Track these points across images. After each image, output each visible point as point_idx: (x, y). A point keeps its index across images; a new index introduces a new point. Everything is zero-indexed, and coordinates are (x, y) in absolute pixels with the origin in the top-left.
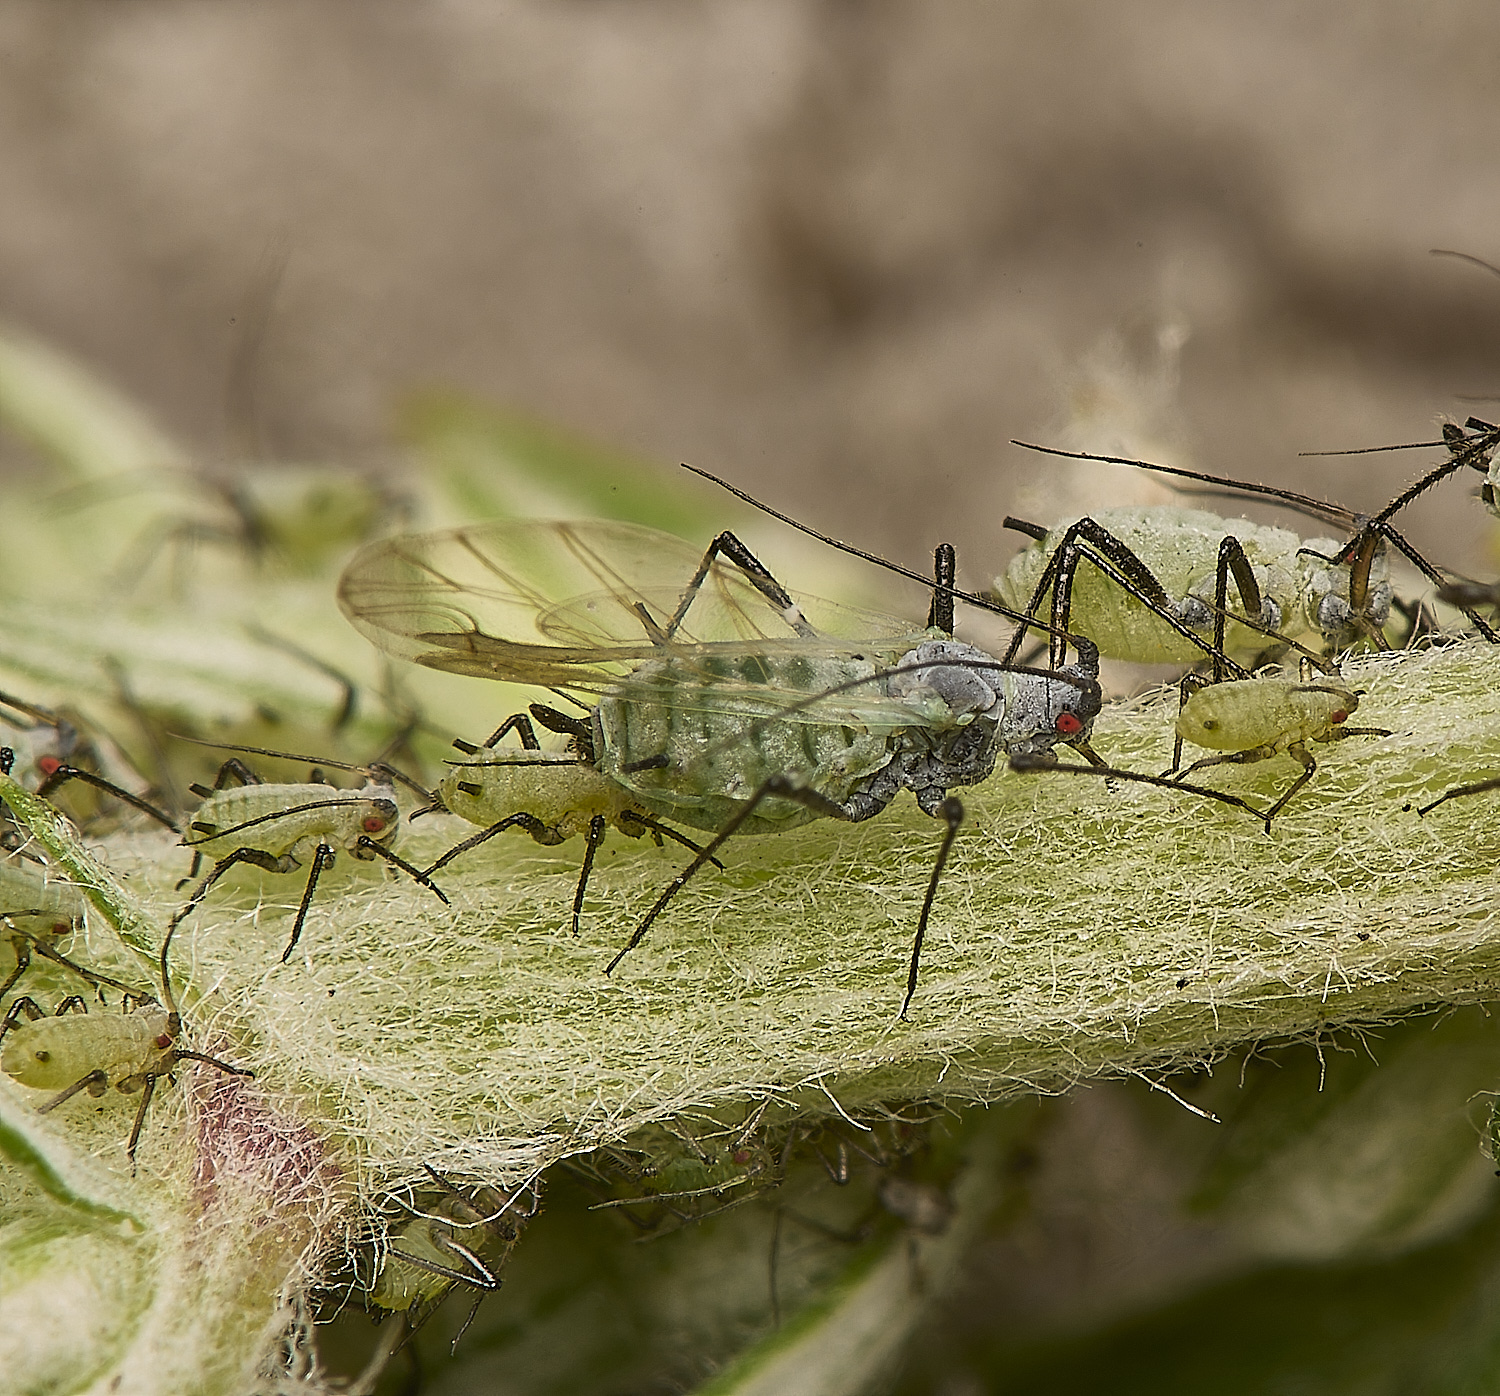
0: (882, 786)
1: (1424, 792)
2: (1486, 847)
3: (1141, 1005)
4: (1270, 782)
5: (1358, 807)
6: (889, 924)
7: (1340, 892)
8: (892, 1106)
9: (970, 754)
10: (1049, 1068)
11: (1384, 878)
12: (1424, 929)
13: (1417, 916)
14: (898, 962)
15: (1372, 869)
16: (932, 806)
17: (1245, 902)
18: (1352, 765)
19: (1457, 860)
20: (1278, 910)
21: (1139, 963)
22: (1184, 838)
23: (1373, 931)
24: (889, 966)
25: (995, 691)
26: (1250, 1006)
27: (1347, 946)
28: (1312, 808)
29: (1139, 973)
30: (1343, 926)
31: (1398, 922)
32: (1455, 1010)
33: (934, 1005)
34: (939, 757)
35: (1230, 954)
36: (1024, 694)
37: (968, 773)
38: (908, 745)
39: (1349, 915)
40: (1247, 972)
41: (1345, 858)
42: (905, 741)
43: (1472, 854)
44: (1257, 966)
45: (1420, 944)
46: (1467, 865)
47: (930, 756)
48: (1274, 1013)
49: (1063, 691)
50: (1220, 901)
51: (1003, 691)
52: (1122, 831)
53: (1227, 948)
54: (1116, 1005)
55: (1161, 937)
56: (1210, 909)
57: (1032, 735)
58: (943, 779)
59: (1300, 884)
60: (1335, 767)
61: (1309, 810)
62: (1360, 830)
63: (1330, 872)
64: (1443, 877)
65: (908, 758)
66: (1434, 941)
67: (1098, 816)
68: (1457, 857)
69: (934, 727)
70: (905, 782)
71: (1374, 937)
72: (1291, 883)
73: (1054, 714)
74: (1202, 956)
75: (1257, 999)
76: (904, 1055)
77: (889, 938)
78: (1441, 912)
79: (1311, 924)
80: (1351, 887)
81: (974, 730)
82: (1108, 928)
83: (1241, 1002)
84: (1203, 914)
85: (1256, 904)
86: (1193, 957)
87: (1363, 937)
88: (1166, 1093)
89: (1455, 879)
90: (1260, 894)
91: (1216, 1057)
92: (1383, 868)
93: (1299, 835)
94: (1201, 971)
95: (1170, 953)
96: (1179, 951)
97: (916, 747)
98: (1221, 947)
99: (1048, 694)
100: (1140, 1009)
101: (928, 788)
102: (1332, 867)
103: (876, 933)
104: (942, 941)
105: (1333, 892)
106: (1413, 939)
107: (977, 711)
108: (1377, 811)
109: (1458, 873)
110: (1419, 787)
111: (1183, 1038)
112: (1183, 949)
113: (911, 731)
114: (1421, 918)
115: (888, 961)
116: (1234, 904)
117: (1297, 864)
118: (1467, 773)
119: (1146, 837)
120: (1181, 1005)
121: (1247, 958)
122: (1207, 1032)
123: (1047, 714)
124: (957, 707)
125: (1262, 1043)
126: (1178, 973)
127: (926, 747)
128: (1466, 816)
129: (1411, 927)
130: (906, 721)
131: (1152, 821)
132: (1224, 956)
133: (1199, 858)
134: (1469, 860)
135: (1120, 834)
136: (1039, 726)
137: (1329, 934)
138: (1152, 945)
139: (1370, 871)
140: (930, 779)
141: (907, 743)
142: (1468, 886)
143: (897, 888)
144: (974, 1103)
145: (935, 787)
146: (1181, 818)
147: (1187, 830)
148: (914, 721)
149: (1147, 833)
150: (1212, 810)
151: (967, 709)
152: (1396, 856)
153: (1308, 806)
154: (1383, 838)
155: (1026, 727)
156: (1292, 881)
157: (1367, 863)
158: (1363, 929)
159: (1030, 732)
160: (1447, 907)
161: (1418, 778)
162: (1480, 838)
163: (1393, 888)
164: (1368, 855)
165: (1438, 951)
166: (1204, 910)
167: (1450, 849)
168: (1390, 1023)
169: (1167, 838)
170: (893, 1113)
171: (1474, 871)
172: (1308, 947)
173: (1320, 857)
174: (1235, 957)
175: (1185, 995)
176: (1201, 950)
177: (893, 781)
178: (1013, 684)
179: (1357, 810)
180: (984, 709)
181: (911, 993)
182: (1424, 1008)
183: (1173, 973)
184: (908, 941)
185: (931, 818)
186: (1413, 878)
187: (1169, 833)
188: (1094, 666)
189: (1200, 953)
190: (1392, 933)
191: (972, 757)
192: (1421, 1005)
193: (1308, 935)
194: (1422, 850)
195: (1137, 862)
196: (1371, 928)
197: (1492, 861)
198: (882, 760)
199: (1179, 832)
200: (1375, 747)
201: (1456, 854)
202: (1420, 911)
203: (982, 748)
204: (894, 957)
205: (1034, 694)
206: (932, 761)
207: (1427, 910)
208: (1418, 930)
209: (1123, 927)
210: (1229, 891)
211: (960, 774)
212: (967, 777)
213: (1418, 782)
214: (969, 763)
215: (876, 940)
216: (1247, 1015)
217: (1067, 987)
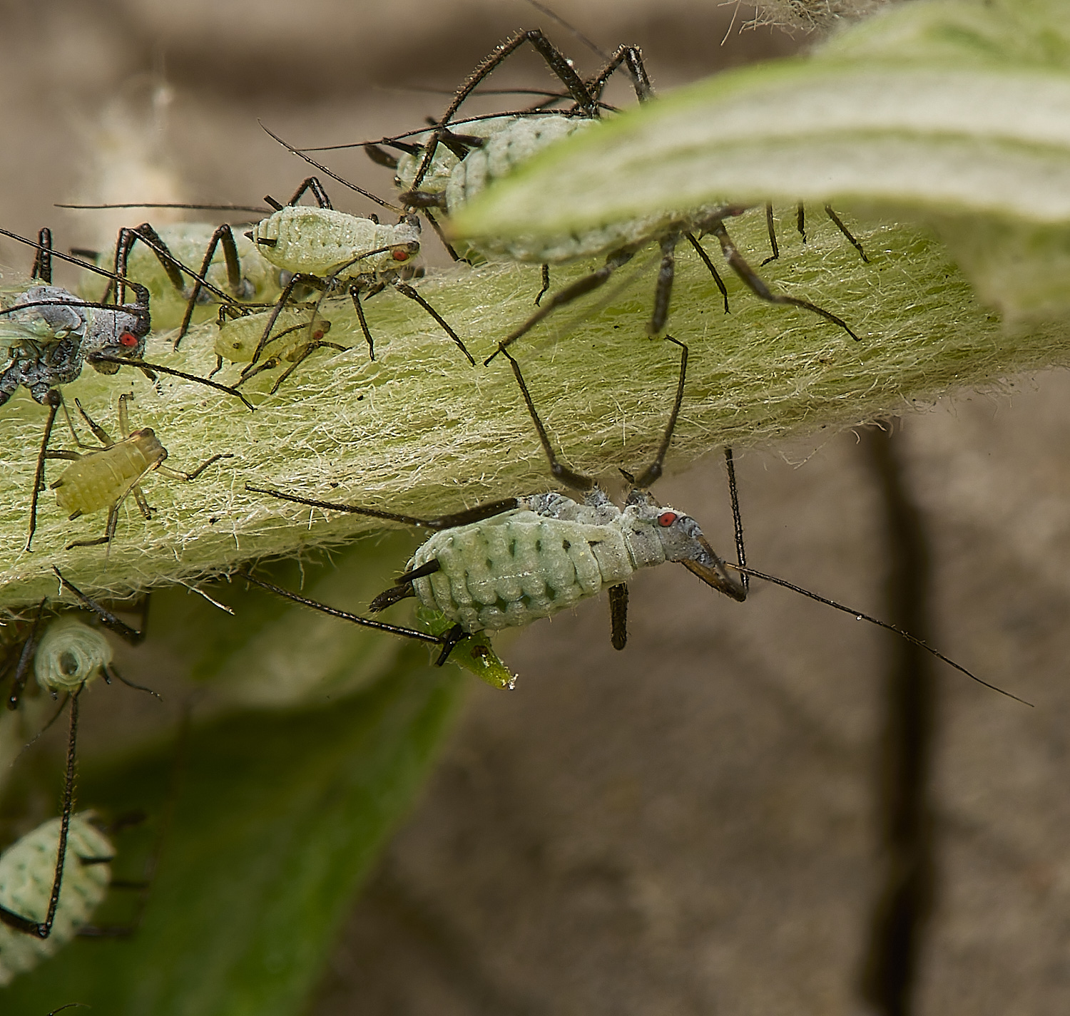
0: (7, 383)
1: (372, 387)
2: (414, 422)
3: (186, 536)
4: (268, 384)
5: (328, 399)
6: (16, 487)
7: (318, 456)
8: (16, 610)
9: (64, 359)
10: (121, 581)
11: (347, 445)
12: (374, 478)
13: (370, 470)
14: (22, 512)
15: (338, 439)
16: (41, 397)
17: (254, 465)
18: (323, 370)
19: (395, 432)
20: (275, 469)
21: (184, 508)
22: (212, 423)
23: (341, 481)
24: (17, 515)
25: (80, 316)
26: (258, 534)
27: (323, 492)
28: (297, 400)
29: (184, 515)
30: (320, 479)
31: (357, 474)
32: (391, 533)
33: (48, 540)
34: (44, 362)
35: (244, 500)
36: (99, 319)
37: (64, 373)
38: (23, 354)
39: (323, 471)
40: (256, 512)
41: (320, 433)
42: (20, 351)
43: (405, 427)
44: (263, 507)
45: (372, 488)
46: (402, 434)
47: (39, 362)
48: (271, 539)
49: (126, 319)
50: (236, 464)
51: (86, 317)
52: (171, 420)
53: (242, 496)
54: (168, 537)
55: (197, 491)
56: (231, 470)
57: (104, 346)
58: (47, 377)
59: (290, 451)
60: (311, 372)
61: (295, 402)
62: (328, 414)
63: (310, 443)
64: (386, 443)
65: (23, 363)
66: (381, 486)
67: (153, 411)
68: (395, 430)
69: (41, 339)
70: (22, 380)
71: (341, 485)
72: (285, 451)
73: (118, 333)
74: (226, 502)
75: (262, 529)
76: (26, 575)
77: (15, 497)
78: (385, 467)
79: (298, 478)
80: (324, 452)
81: (67, 342)
82: (162, 485)
83: (251, 531)
84: (226, 474)
85: (262, 465)
86: (220, 503)
87: (334, 485)
88: (200, 594)
89: (394, 444)
90: (264, 459)
91: (233, 570)
92: (347, 438)
93: (288, 419)
94: (226, 512)
95: (204, 500)
96: (210, 499)
97: (29, 356)
98: (238, 495)
99: (115, 320)
100: (184, 538)
101: (38, 384)
102: (312, 439)
103: (6, 494)
104: (51, 497)
105: (312, 456)
106: (367, 486)
107: (69, 329)
108: (341, 401)
109: (396, 441)
110: (370, 383)
111: (209, 558)
112: (214, 498)
113: (25, 343)
114: (372, 472)
115: (15, 512)
116: (246, 466)
117: (288, 439)
118: (400, 373)
119: (186, 424)
120: (212, 535)
121: (256, 502)
122: (226, 554)
123: (114, 334)
124: (55, 327)
125: (262, 559)
126: (210, 513)
127: (35, 355)
128: (399, 402)
129: (366, 477)
130: (21, 336)
131: (189, 413)
132: (240, 501)
133: (221, 436)
134: (404, 431)
135: (168, 422)
136: (109, 341)
137: (311, 484)
138: (191, 496)
139: (337, 441)
140: (39, 378)
141: (22, 352)
142: (404, 448)
143: (19, 463)
144: (70, 607)
145: (42, 383)
146: (210, 410)
147: (214, 417)
148: (27, 336)
149: (187, 421)
150: (230, 404)
151: (62, 327)
152: (354, 431)
153: (294, 399)
154: (344, 419)
155: (100, 341)
156: (285, 449)
157: (335, 436)
158: (334, 480)
159: (102, 344)
160: (389, 464)
161: (368, 378)
162: (410, 416)
163: (352, 452)
164: (334, 431)
165: (383, 493)
166: (227, 471)
167: (390, 425)
168: (348, 543)
169: (201, 424)
170: (16, 614)
171: (406, 439)
172: (297, 493)
173: (303, 433)
174: (248, 502)
175: (215, 529)
176: (225, 498)
177: (14, 379)
178: (92, 314)
179: (327, 401)
180: (73, 328)
181: (32, 533)
182: (370, 532)
183: (207, 514)
184: (29, 498)
185: (40, 405)
186: (366, 444)
187: (202, 420)
188: (146, 302)
189: (225, 500)
190: (353, 482)
191: (66, 361)
192: (369, 531)
193: (296, 485)
194: (372, 425)
195: (180, 441)
196: (339, 479)
197: (418, 431)
198: (6, 364)
199: (209, 420)
200: (337, 359)
201: (394, 428)
202: (372, 467)
203: (73, 355)
204: (19, 509)
205: (106, 320)
206: (40, 365)
207: (376, 466)
208: (371, 479)
209: (172, 484)
210: (243, 457)
211: (59, 374)
212: (63, 376)
213: (368, 380)
214: (64, 366)
215: (6, 498)
216: (252, 541)
217: (136, 525)
